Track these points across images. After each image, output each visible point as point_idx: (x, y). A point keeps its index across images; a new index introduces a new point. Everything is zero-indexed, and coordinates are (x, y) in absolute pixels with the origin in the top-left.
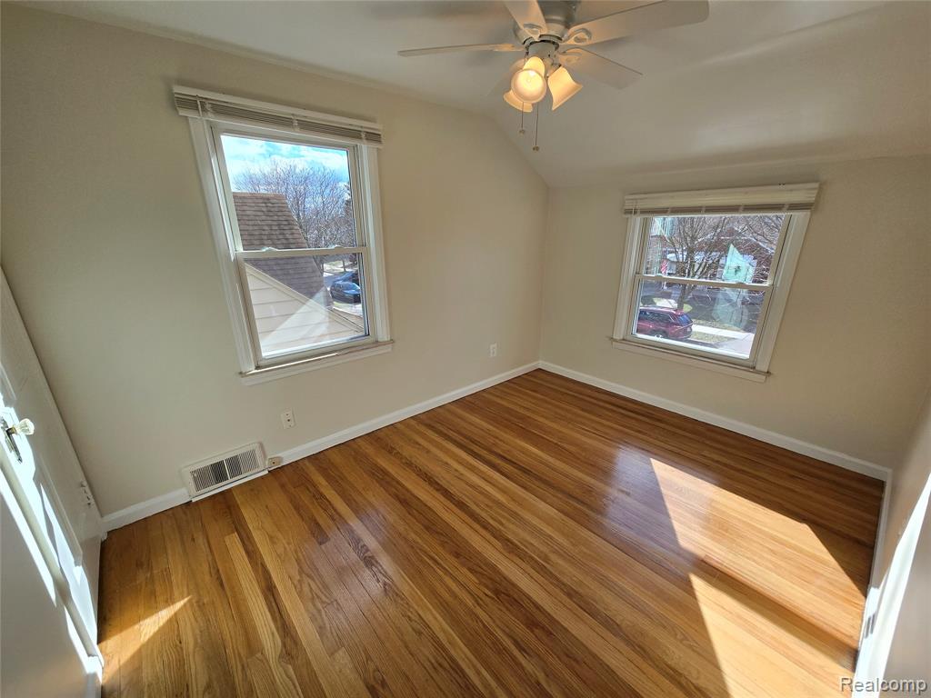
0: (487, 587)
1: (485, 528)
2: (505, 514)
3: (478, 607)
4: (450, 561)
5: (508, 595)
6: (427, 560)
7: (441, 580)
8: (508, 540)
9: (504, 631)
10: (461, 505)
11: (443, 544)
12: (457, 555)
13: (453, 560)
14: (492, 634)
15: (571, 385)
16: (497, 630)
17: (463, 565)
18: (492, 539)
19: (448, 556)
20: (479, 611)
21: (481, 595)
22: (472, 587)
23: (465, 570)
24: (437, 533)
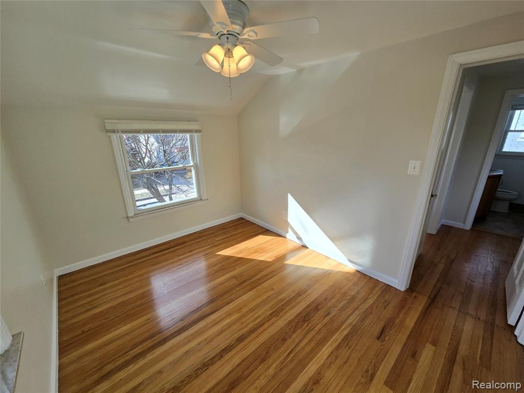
0: (302, 325)
1: (262, 325)
2: (251, 315)
3: (315, 329)
4: (290, 344)
5: (305, 317)
6: (290, 358)
7: (302, 348)
8: (271, 314)
9: (323, 320)
10: (240, 339)
11: (277, 348)
12: (284, 340)
13: (288, 343)
14: (326, 324)
15: (114, 264)
16: (323, 322)
17: (290, 337)
18: (270, 322)
19: (285, 346)
20: (317, 328)
21: (308, 328)
22: (305, 331)
23: (294, 336)
24: (267, 353)
